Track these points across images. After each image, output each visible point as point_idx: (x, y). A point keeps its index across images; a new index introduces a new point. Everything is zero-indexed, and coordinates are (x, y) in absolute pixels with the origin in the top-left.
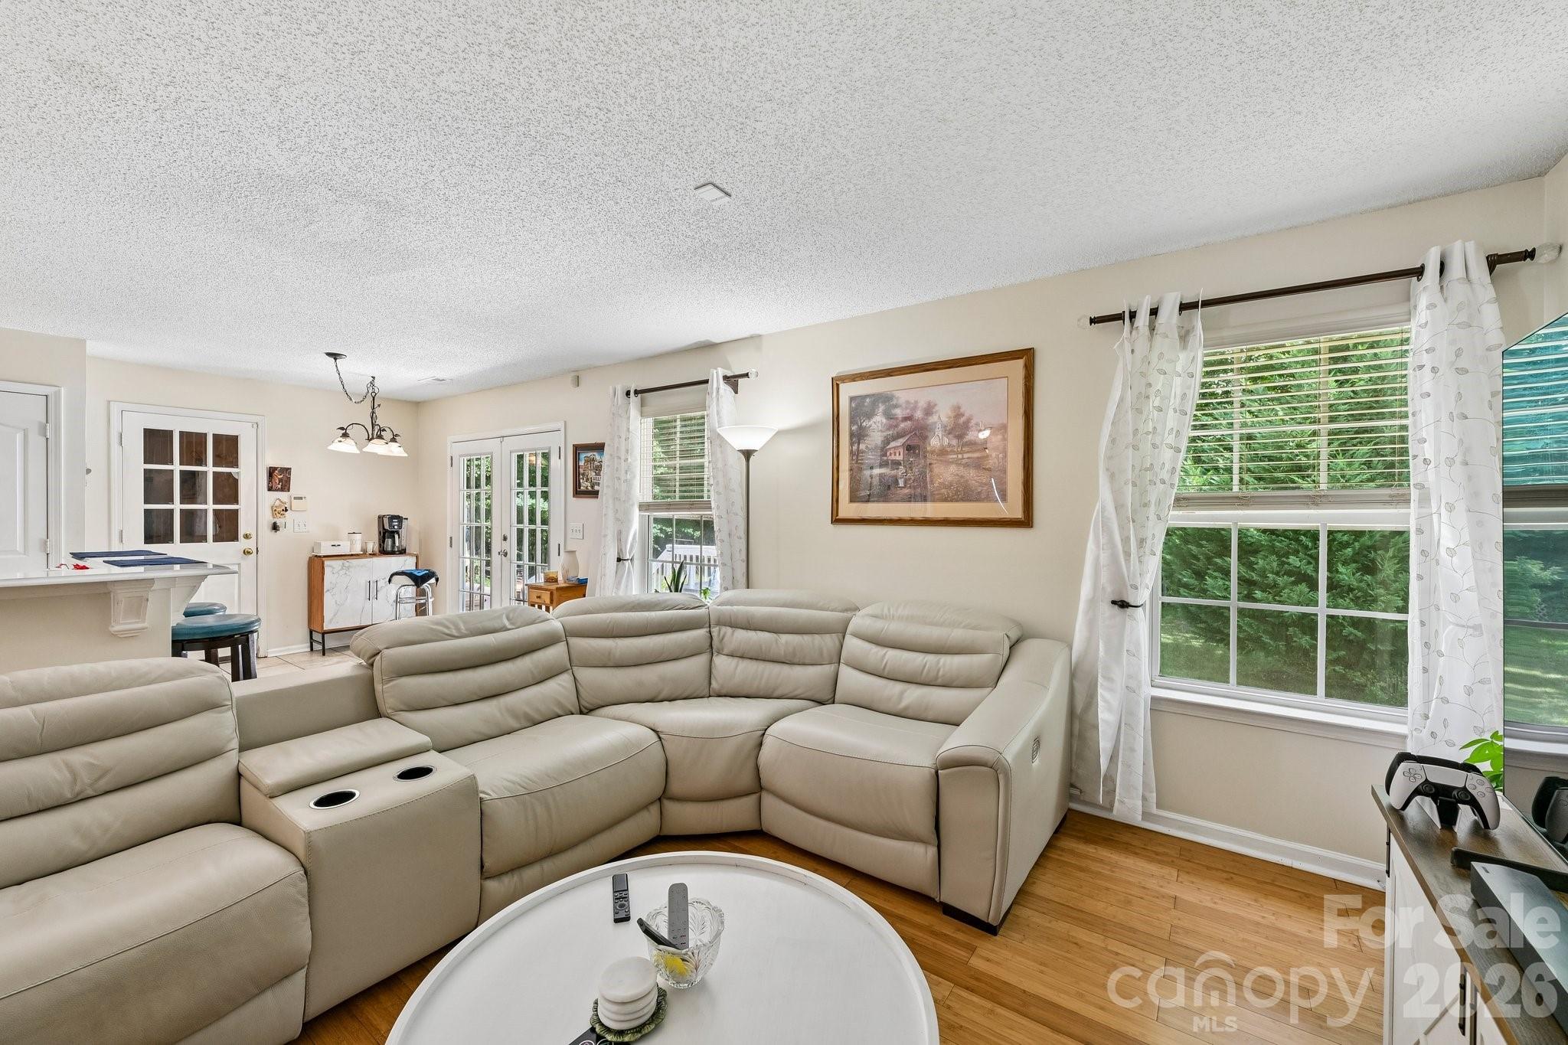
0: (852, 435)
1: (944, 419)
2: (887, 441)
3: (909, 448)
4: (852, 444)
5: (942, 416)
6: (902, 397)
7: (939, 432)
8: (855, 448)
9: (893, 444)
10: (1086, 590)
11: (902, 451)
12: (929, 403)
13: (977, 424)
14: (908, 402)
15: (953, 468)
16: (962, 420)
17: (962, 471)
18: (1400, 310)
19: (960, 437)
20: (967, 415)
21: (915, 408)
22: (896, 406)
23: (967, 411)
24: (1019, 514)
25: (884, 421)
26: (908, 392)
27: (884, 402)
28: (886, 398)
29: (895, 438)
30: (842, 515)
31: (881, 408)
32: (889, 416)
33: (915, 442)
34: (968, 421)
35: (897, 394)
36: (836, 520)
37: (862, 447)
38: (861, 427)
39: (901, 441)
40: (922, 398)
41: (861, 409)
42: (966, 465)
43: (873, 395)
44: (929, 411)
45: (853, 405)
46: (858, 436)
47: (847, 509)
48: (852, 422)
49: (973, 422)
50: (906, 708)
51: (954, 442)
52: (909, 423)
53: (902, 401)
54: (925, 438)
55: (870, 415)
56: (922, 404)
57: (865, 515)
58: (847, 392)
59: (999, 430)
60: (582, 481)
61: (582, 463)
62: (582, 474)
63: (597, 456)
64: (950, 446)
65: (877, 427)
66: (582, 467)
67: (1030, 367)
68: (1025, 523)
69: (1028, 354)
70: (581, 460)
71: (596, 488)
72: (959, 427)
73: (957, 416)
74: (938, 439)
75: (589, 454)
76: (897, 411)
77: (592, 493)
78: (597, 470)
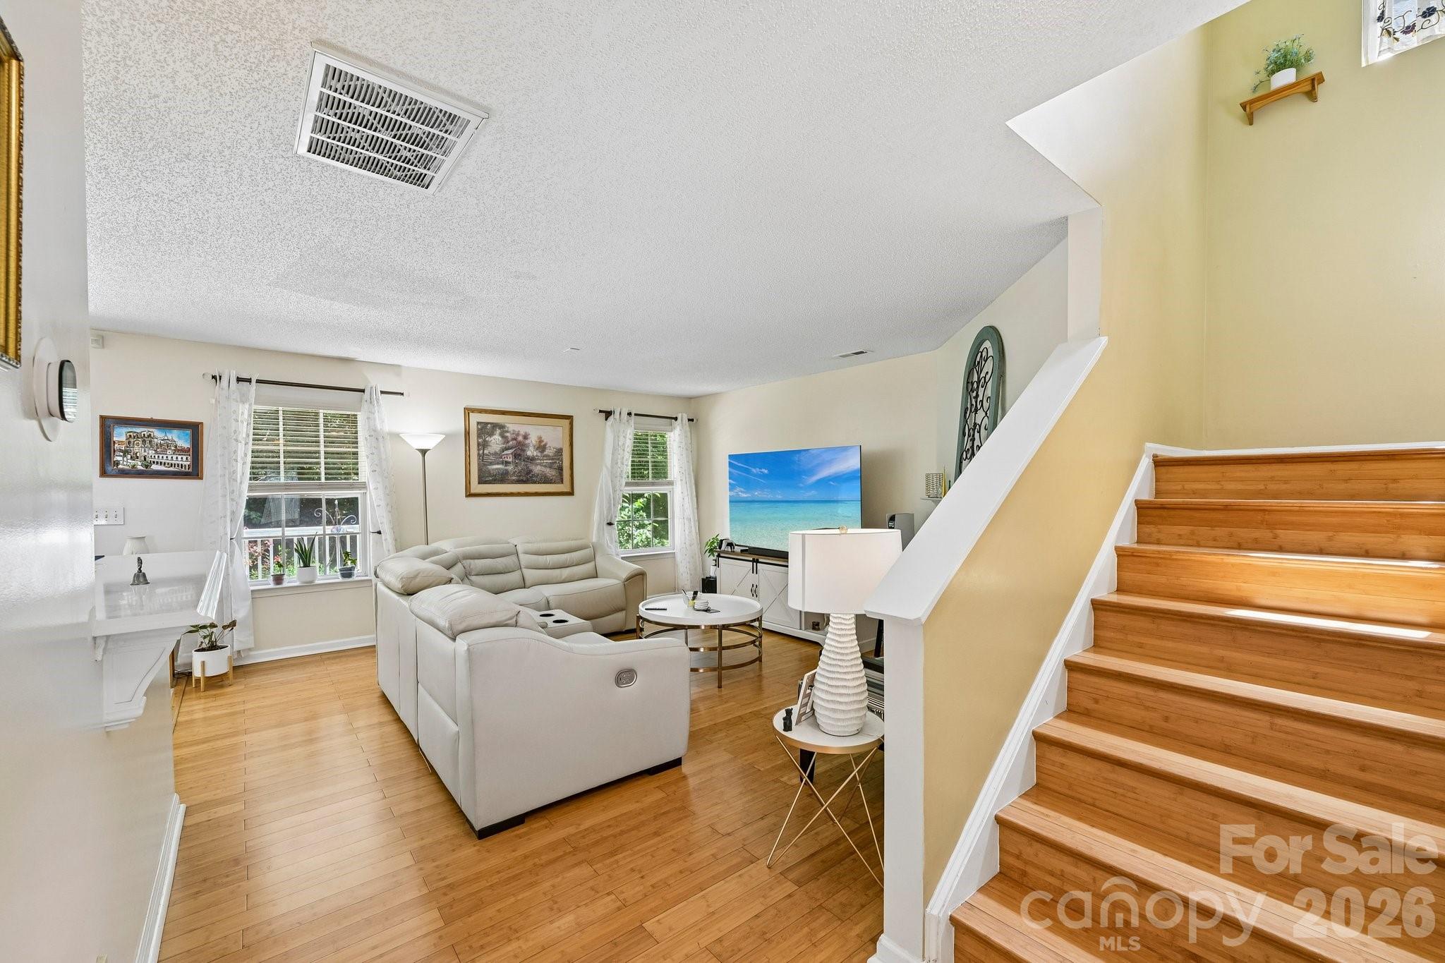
0: (479, 444)
1: (534, 442)
2: (503, 450)
3: (516, 456)
4: (479, 450)
5: (533, 440)
6: (511, 427)
7: (531, 448)
8: (481, 452)
9: (506, 452)
10: (596, 516)
11: (511, 456)
12: (526, 433)
13: (550, 447)
14: (514, 430)
15: (539, 468)
16: (543, 444)
17: (543, 469)
18: (668, 428)
19: (542, 452)
20: (545, 441)
21: (518, 434)
22: (507, 432)
23: (545, 439)
24: (567, 489)
25: (500, 439)
26: (513, 425)
27: (500, 428)
28: (502, 427)
29: (507, 449)
30: (472, 491)
31: (498, 431)
32: (502, 436)
33: (519, 452)
34: (545, 445)
35: (508, 425)
36: (469, 495)
37: (486, 452)
38: (485, 440)
39: (509, 452)
40: (522, 430)
41: (485, 430)
42: (545, 466)
43: (493, 423)
44: (526, 437)
45: (479, 427)
46: (483, 445)
47: (476, 487)
48: (479, 436)
49: (547, 446)
50: (566, 578)
51: (539, 454)
52: (515, 442)
53: (510, 429)
54: (524, 451)
55: (491, 434)
56: (522, 433)
57: (490, 491)
58: (475, 418)
59: (560, 451)
60: (119, 458)
61: (123, 439)
62: (121, 451)
63: (158, 434)
64: (537, 456)
65: (496, 442)
66: (120, 443)
67: (571, 424)
68: (571, 493)
69: (570, 418)
70: (120, 435)
71: (154, 467)
72: (542, 447)
73: (541, 441)
74: (531, 452)
75: (139, 430)
76: (508, 434)
77: (147, 473)
78: (163, 447)
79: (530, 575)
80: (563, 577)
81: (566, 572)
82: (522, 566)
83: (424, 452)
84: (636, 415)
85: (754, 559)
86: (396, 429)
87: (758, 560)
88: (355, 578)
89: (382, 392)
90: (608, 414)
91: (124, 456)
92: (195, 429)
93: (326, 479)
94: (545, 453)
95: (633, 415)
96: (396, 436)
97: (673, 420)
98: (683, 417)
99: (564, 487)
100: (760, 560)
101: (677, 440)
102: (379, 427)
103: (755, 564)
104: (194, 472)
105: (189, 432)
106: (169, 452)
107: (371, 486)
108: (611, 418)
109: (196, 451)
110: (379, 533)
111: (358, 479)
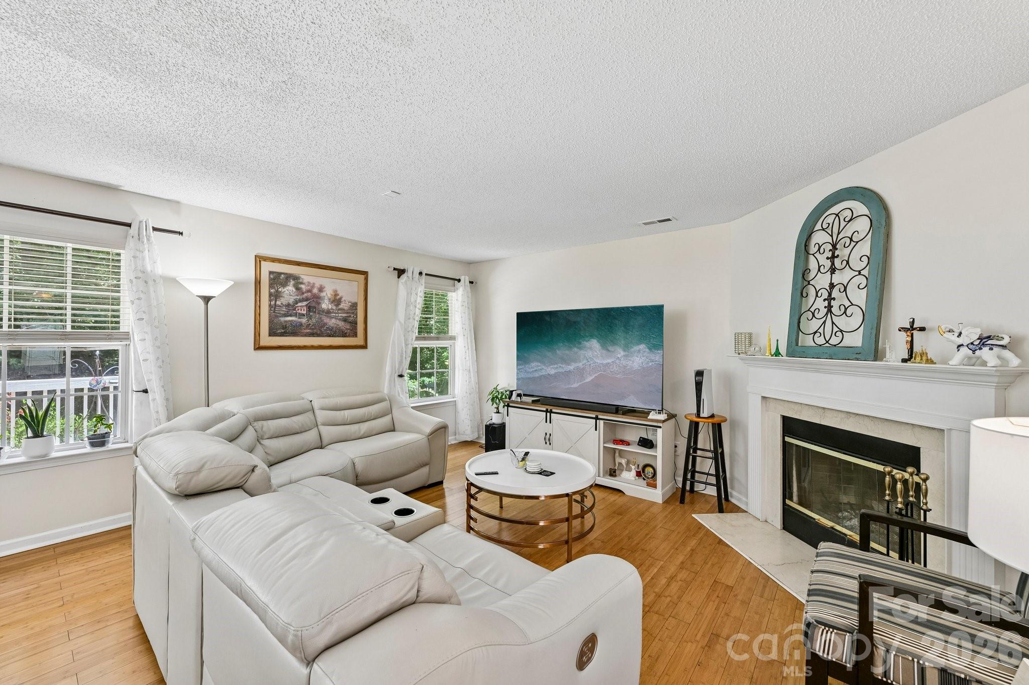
0: (270, 295)
1: (329, 296)
2: (296, 302)
3: (309, 308)
4: (270, 301)
5: (328, 293)
6: (306, 279)
7: (326, 301)
8: (273, 303)
9: (300, 304)
10: (387, 368)
11: (305, 308)
12: (321, 286)
13: (345, 301)
14: (309, 283)
15: (333, 321)
16: (338, 297)
17: (338, 322)
19: (337, 305)
20: (340, 295)
21: (313, 287)
22: (302, 283)
23: (341, 293)
24: (362, 343)
25: (294, 290)
26: (308, 277)
27: (294, 280)
28: (296, 278)
29: (304, 301)
30: (262, 344)
31: (292, 282)
32: (296, 287)
33: (313, 304)
34: (341, 298)
35: (302, 277)
36: (258, 347)
37: (278, 303)
38: (277, 291)
39: (305, 303)
40: (318, 282)
41: (277, 280)
42: (340, 319)
43: (286, 274)
44: (321, 289)
45: (272, 277)
46: (275, 296)
47: (266, 340)
48: (271, 286)
49: (343, 299)
51: (334, 308)
52: (309, 294)
53: (305, 281)
54: (319, 304)
55: (284, 285)
56: (317, 285)
57: (281, 344)
58: (267, 267)
59: (354, 306)
64: (332, 309)
65: (289, 293)
67: (366, 279)
68: (365, 347)
69: (365, 273)
72: (336, 300)
73: (336, 295)
74: (326, 305)
76: (303, 286)
79: (328, 432)
80: (362, 432)
81: (364, 427)
82: (319, 424)
83: (207, 299)
84: (426, 274)
85: (547, 410)
86: (172, 273)
87: (551, 410)
88: (110, 446)
89: (155, 229)
90: (401, 272)
93: (73, 327)
94: (340, 307)
95: (424, 274)
96: (172, 281)
97: (456, 282)
98: (465, 279)
99: (359, 341)
100: (554, 411)
101: (460, 299)
102: (149, 268)
103: (548, 414)
107: (136, 337)
108: (404, 277)
110: (146, 391)
111: (119, 328)
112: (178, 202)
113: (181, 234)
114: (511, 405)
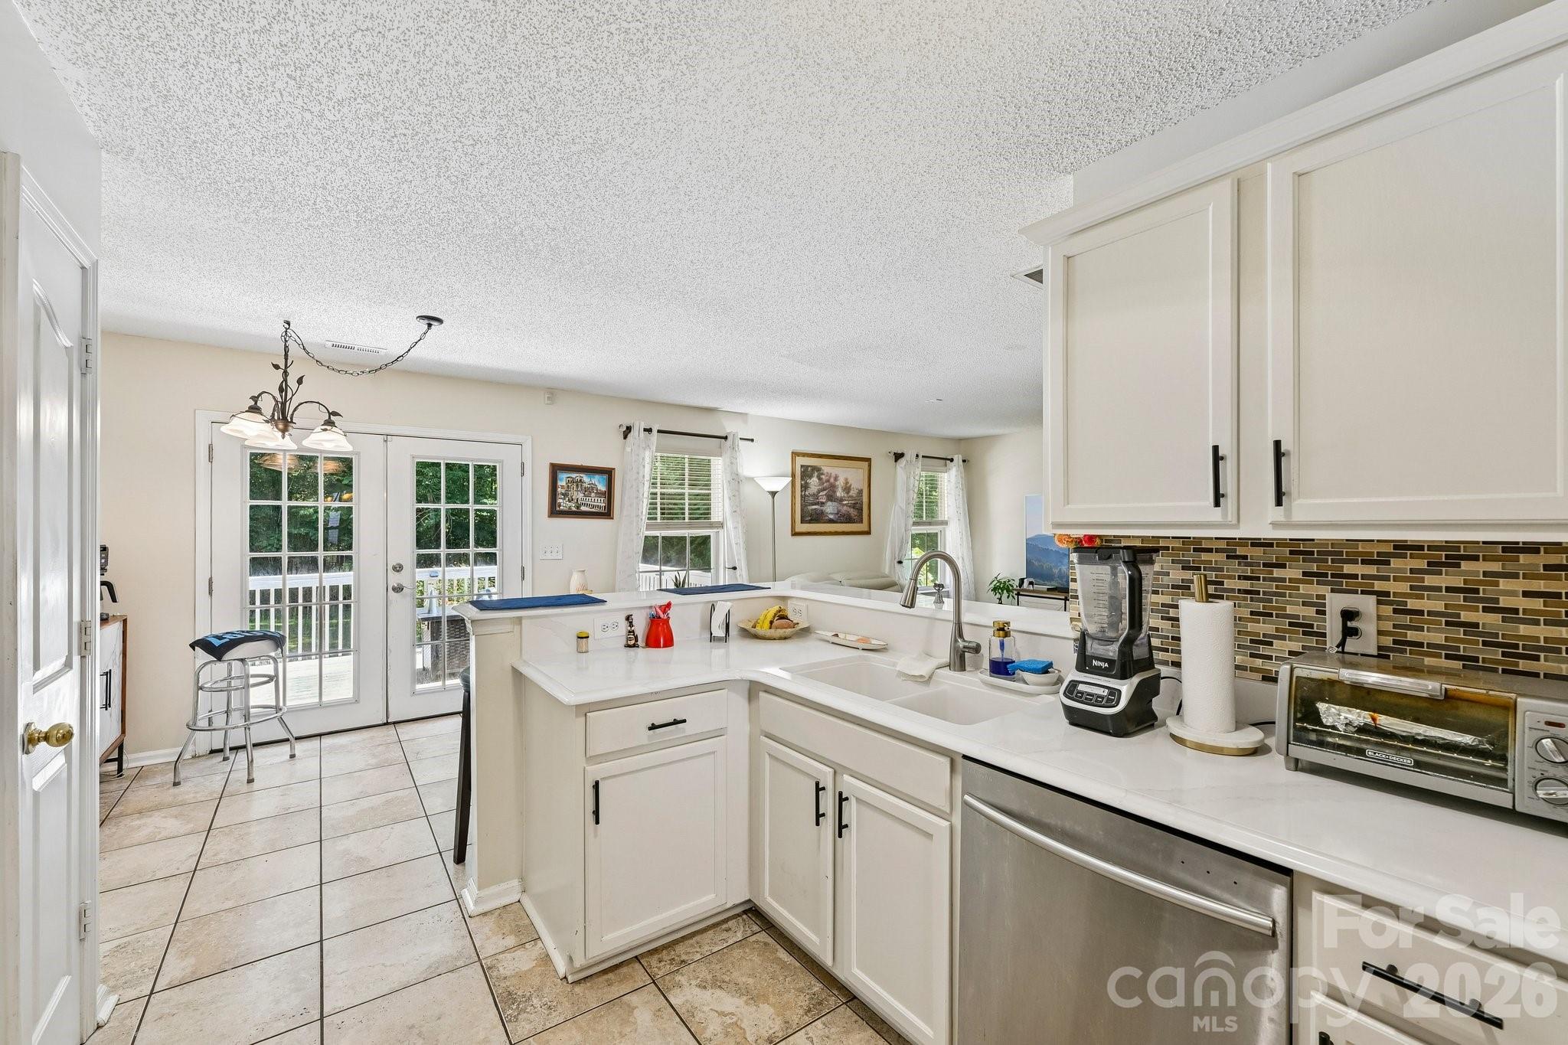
0: (802, 486)
1: (842, 484)
2: (819, 492)
3: (828, 496)
4: (802, 491)
5: (840, 483)
6: (825, 470)
7: (840, 489)
8: (803, 493)
9: (821, 493)
10: (888, 555)
11: (825, 497)
12: (836, 475)
13: (854, 488)
14: (828, 473)
15: (846, 508)
17: (849, 509)
18: (944, 468)
19: (848, 493)
20: (850, 483)
21: (830, 477)
22: (822, 474)
23: (851, 481)
24: (866, 529)
25: (818, 480)
26: (828, 467)
27: (817, 471)
28: (819, 469)
29: (824, 490)
30: (797, 530)
31: (816, 474)
32: (820, 479)
33: (831, 493)
34: (850, 486)
35: (823, 468)
36: (795, 534)
37: (807, 493)
38: (806, 483)
39: (825, 492)
40: (833, 471)
41: (806, 472)
42: (850, 506)
43: (812, 466)
44: (836, 479)
45: (803, 470)
46: (805, 487)
47: (799, 527)
48: (802, 479)
49: (852, 487)
51: (846, 495)
52: (828, 483)
53: (825, 472)
54: (835, 492)
55: (811, 477)
56: (833, 475)
57: (817, 530)
58: (801, 461)
59: (860, 492)
60: (561, 501)
61: (564, 483)
62: (563, 494)
63: (586, 478)
64: (844, 497)
65: (814, 481)
66: (562, 487)
67: (870, 466)
68: (868, 533)
69: (868, 460)
70: (561, 480)
71: (583, 508)
72: (847, 489)
73: (847, 483)
74: (839, 493)
75: (574, 475)
76: (823, 477)
77: (578, 514)
78: (588, 491)
83: (773, 494)
84: (922, 456)
85: (1064, 598)
89: (741, 439)
90: (898, 456)
91: (564, 499)
92: (608, 473)
93: (690, 519)
94: (850, 494)
95: (920, 457)
97: (948, 462)
98: (958, 459)
99: (863, 527)
101: (953, 479)
103: (1066, 602)
104: (607, 514)
105: (605, 477)
106: (593, 495)
107: (730, 524)
108: (902, 462)
109: (609, 495)
110: (735, 568)
111: (709, 518)
112: (746, 414)
113: (752, 440)
114: (1021, 593)
